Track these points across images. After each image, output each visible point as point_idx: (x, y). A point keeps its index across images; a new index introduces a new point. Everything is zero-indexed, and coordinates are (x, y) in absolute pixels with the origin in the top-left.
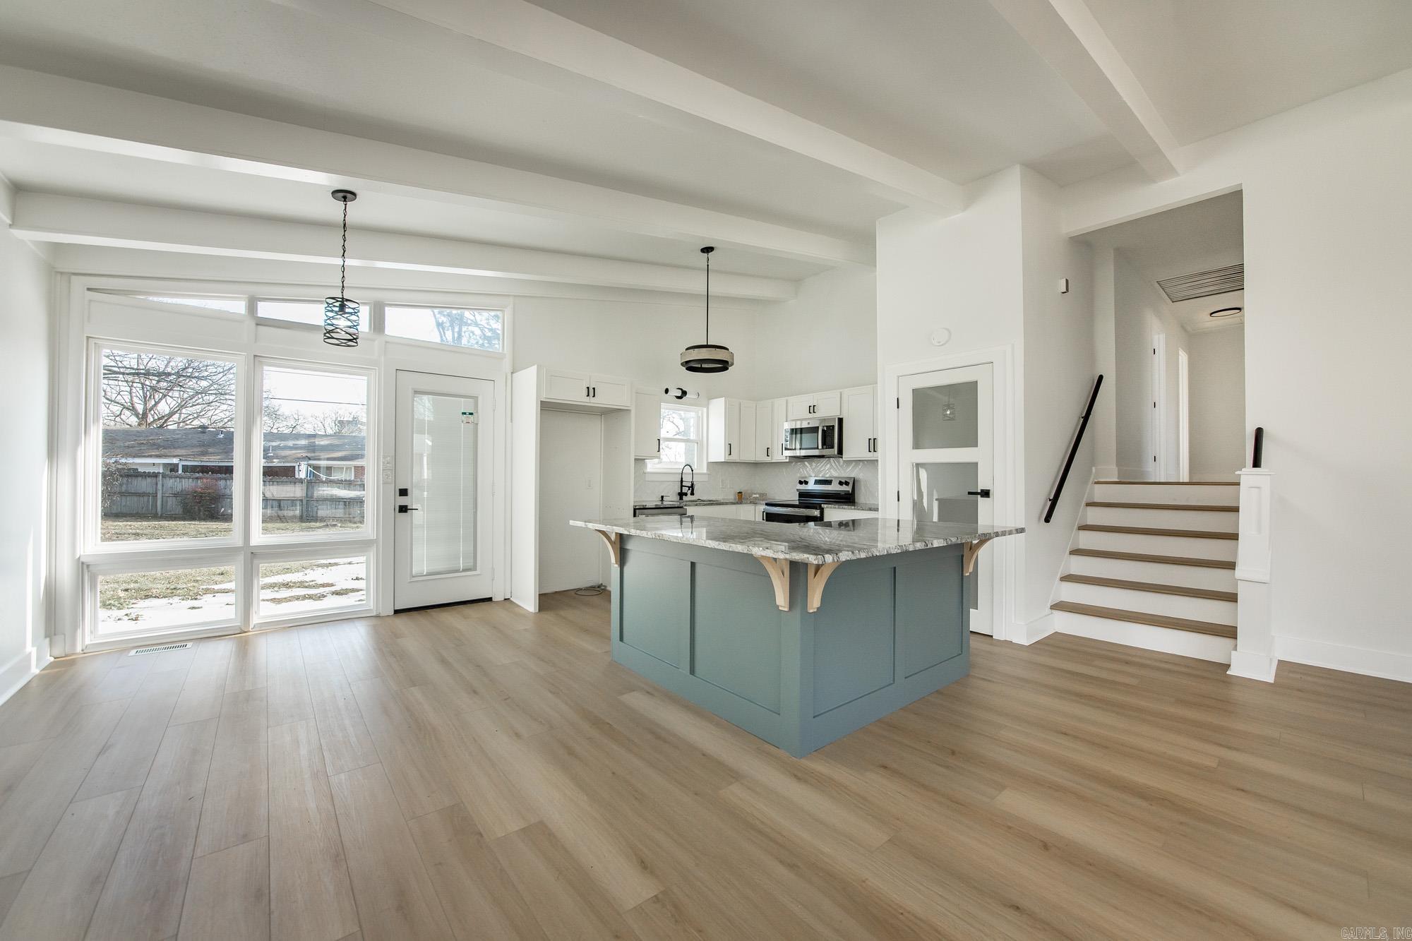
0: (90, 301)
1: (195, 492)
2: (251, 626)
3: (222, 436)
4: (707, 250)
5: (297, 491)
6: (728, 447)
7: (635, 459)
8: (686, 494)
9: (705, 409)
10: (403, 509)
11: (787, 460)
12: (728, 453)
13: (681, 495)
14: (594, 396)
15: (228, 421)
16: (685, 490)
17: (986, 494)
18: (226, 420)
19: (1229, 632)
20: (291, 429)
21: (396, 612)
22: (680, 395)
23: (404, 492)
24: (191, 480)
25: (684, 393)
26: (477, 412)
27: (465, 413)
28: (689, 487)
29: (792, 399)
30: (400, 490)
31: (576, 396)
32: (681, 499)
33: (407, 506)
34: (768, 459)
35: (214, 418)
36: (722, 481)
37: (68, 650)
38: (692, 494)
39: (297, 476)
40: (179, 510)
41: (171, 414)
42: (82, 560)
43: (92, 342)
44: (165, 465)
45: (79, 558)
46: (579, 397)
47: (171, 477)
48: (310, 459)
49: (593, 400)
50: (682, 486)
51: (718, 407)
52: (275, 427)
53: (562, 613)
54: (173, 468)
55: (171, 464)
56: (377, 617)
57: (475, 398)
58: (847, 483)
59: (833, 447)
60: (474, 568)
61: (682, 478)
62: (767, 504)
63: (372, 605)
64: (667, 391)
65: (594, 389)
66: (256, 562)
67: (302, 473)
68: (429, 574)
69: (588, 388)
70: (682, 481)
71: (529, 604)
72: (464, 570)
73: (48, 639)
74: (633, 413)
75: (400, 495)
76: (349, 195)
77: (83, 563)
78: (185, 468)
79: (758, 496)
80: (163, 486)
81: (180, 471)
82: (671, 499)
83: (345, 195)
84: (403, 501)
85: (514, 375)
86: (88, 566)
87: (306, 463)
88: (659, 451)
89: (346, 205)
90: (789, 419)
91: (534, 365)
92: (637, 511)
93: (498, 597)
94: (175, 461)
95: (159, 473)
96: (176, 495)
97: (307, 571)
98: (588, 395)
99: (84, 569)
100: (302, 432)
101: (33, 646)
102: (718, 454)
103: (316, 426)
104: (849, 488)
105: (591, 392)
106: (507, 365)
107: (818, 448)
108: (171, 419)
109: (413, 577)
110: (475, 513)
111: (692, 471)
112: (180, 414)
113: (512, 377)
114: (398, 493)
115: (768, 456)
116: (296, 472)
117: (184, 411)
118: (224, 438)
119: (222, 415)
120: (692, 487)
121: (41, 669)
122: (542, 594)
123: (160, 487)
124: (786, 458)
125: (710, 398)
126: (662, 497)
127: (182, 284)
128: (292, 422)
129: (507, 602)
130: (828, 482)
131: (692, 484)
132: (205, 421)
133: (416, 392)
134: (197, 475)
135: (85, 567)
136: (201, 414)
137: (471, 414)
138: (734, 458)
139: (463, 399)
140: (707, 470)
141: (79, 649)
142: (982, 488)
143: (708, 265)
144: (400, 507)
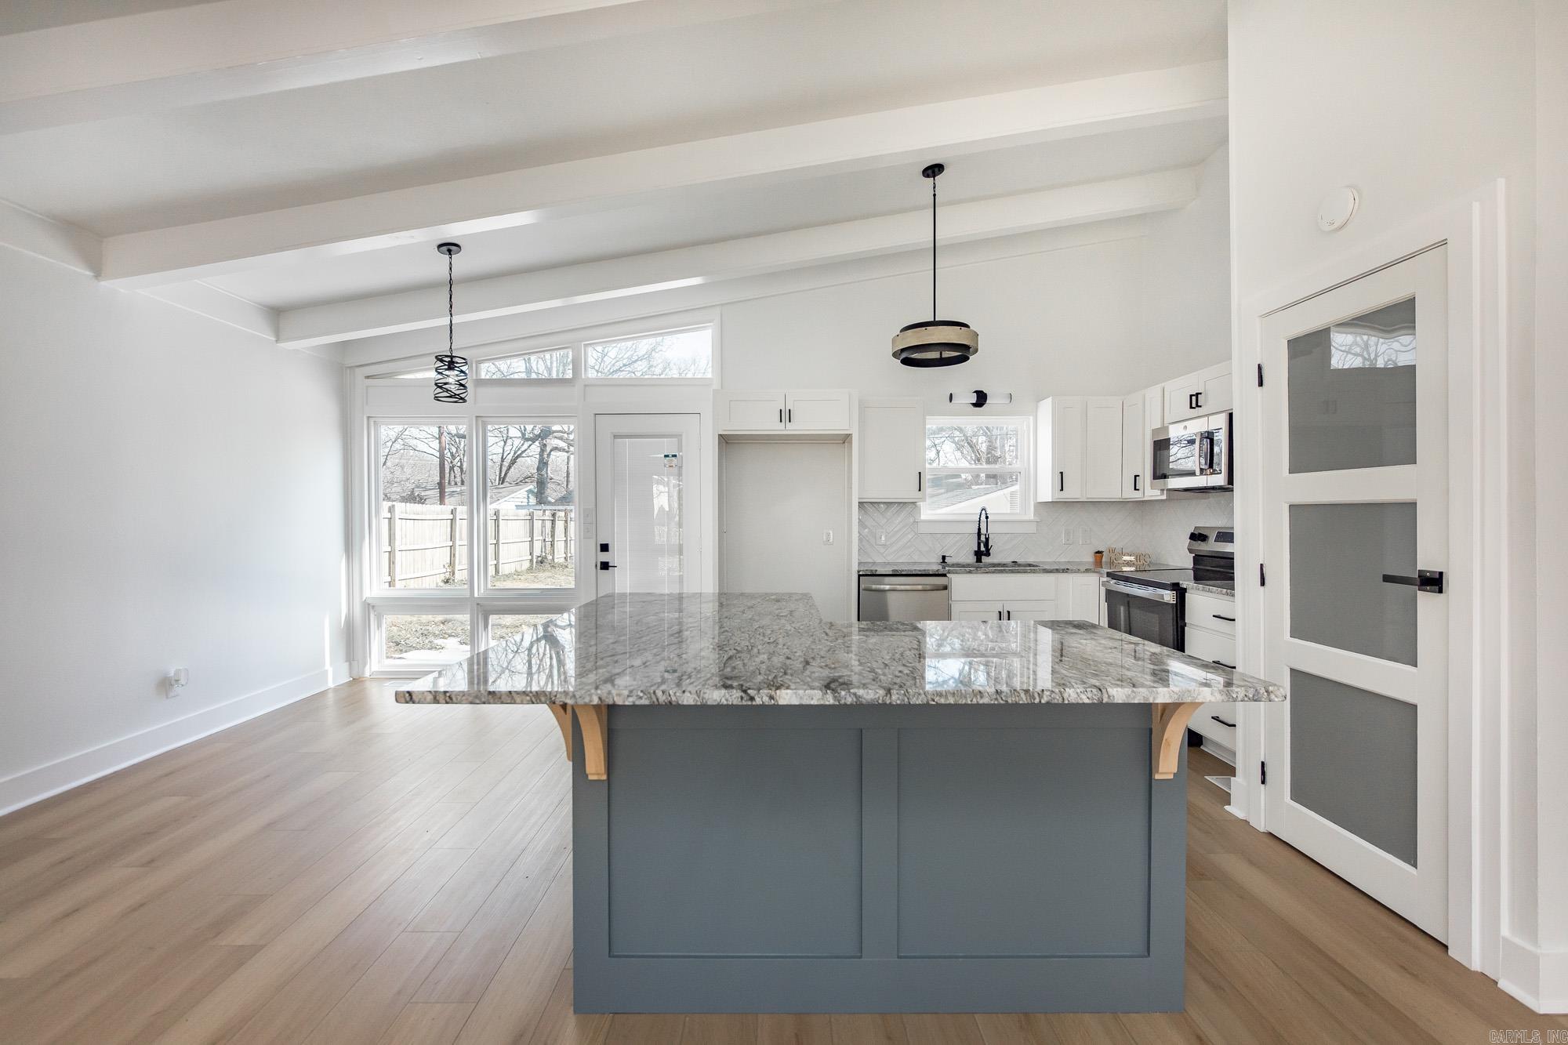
0: (367, 387)
4: (934, 170)
6: (1058, 477)
7: (860, 503)
8: (987, 554)
9: (1032, 419)
10: (605, 566)
11: (1164, 497)
12: (1059, 487)
14: (790, 421)
16: (982, 547)
17: (1434, 582)
22: (976, 401)
23: (605, 548)
25: (983, 398)
26: (680, 453)
27: (668, 456)
28: (984, 543)
29: (1169, 382)
30: (601, 545)
31: (767, 423)
32: (979, 560)
33: (610, 561)
34: (1136, 496)
37: (360, 673)
42: (369, 601)
43: (372, 421)
45: (367, 600)
49: (791, 426)
50: (979, 540)
57: (679, 436)
61: (980, 530)
64: (951, 398)
65: (789, 411)
69: (779, 409)
70: (978, 535)
74: (856, 439)
75: (601, 551)
76: (453, 248)
77: (369, 604)
79: (1132, 558)
83: (449, 248)
84: (604, 557)
86: (373, 607)
89: (451, 258)
92: (861, 579)
98: (782, 421)
99: (369, 607)
102: (1042, 490)
105: (786, 416)
114: (599, 549)
115: (1136, 489)
120: (989, 543)
124: (1162, 494)
125: (1038, 399)
126: (944, 558)
127: (413, 361)
133: (615, 437)
137: (675, 456)
138: (1072, 493)
139: (665, 441)
140: (1034, 515)
141: (367, 674)
142: (1420, 567)
143: (935, 195)
144: (601, 564)
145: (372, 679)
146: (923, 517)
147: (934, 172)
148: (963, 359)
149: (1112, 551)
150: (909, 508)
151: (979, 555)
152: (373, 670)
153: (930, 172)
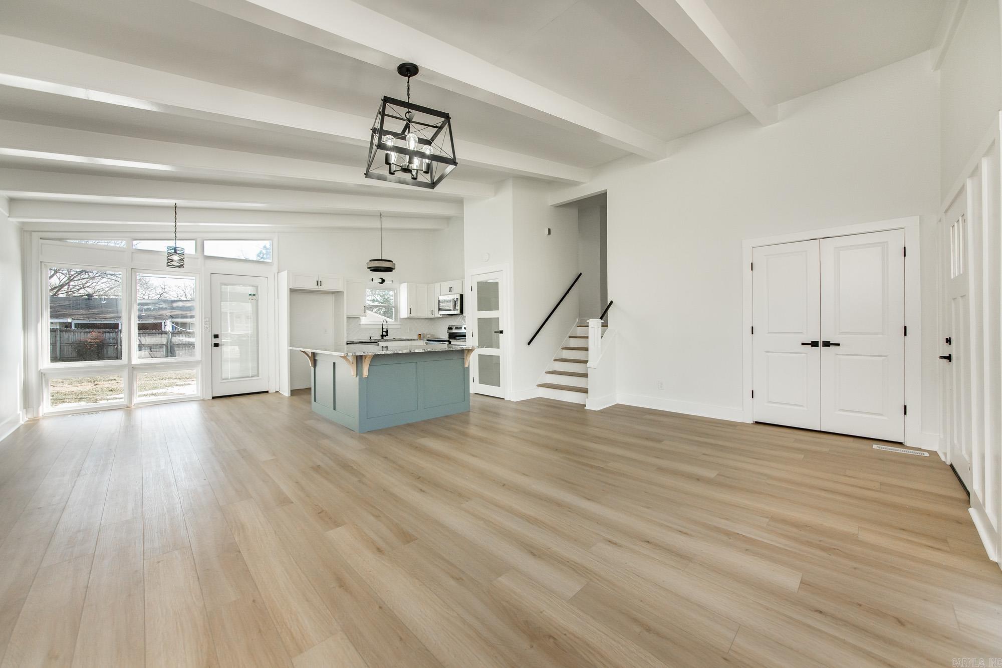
0: (42, 244)
1: (86, 341)
2: (133, 404)
3: (105, 302)
5: (163, 340)
6: (409, 309)
7: (347, 318)
8: (385, 336)
10: (216, 345)
11: (441, 317)
12: (409, 311)
14: (321, 285)
15: (109, 290)
16: (384, 333)
17: (501, 332)
18: (107, 289)
19: (585, 391)
20: (159, 296)
21: (213, 398)
22: (381, 282)
24: (83, 333)
25: (383, 281)
26: (258, 294)
27: (251, 295)
29: (443, 284)
30: (215, 335)
31: (311, 285)
32: (382, 338)
33: (218, 343)
34: (433, 316)
35: (97, 288)
37: (35, 415)
38: (387, 335)
39: (163, 330)
40: (74, 354)
41: (62, 286)
43: (43, 264)
44: (61, 323)
45: (40, 371)
46: (314, 287)
47: (66, 332)
48: (173, 318)
49: (320, 287)
50: (383, 331)
52: (146, 294)
53: (303, 396)
54: (68, 325)
55: (66, 323)
56: (203, 400)
57: (257, 287)
59: (457, 310)
60: (258, 375)
61: (383, 327)
63: (199, 394)
64: (372, 280)
65: (321, 282)
66: (135, 372)
67: (168, 327)
68: (232, 378)
69: (317, 281)
70: (383, 329)
71: (286, 393)
72: (252, 376)
73: (25, 410)
74: (345, 293)
75: (215, 338)
77: (42, 373)
78: (77, 325)
79: (430, 336)
80: (60, 338)
81: (73, 327)
82: (377, 337)
84: (216, 341)
85: (279, 274)
87: (170, 320)
90: (442, 294)
91: (286, 269)
92: (349, 344)
93: (272, 390)
94: (69, 320)
95: (57, 329)
96: (71, 344)
97: (169, 388)
98: (317, 285)
99: (42, 375)
100: (168, 298)
101: (20, 411)
102: (404, 314)
103: (179, 293)
105: (319, 283)
106: (275, 269)
108: (62, 289)
109: (223, 380)
110: (258, 346)
111: (387, 324)
112: (69, 285)
113: (277, 275)
114: (213, 337)
115: (431, 314)
116: (163, 327)
117: (72, 283)
118: (106, 303)
119: (103, 286)
120: (387, 332)
121: (25, 421)
123: (58, 338)
125: (400, 283)
126: (371, 337)
128: (159, 291)
129: (277, 393)
130: (459, 328)
131: (387, 330)
132: (90, 291)
133: (221, 284)
134: (87, 330)
135: (43, 375)
136: (87, 285)
137: (255, 295)
138: (413, 315)
139: (251, 287)
140: (400, 322)
141: (41, 415)
142: (500, 329)
144: (214, 344)
145: (44, 418)
146: (362, 323)
148: (390, 271)
149: (424, 334)
150: (357, 320)
151: (382, 336)
152: (45, 412)
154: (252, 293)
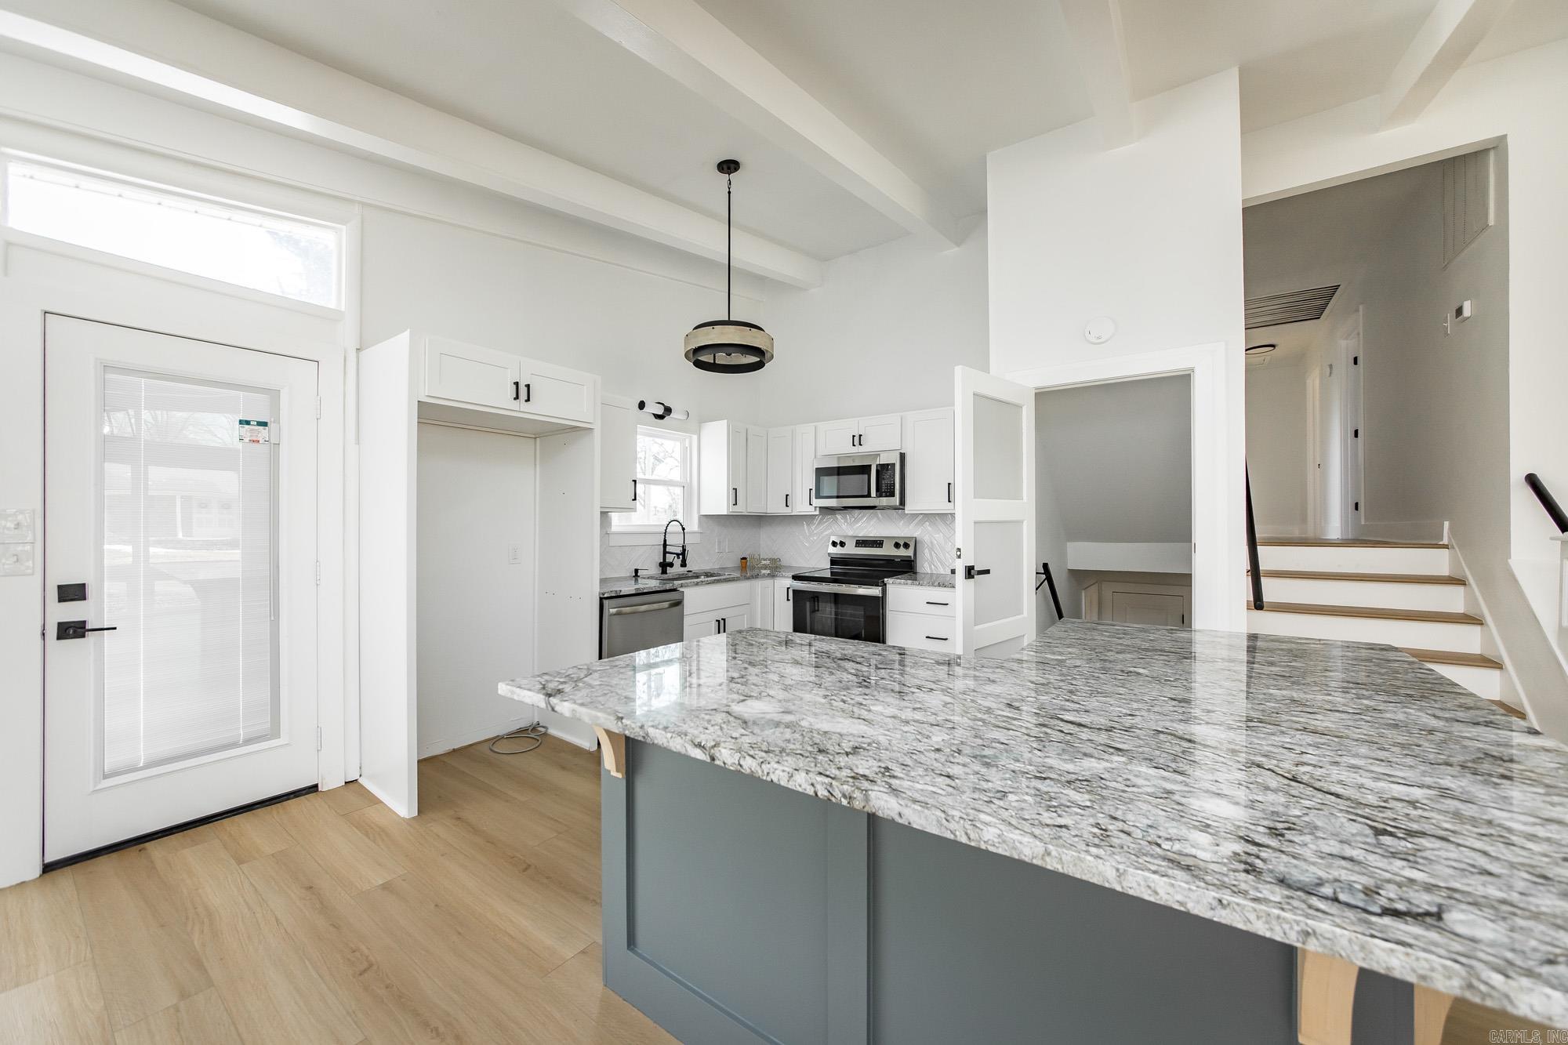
4: (730, 166)
6: (732, 492)
7: (601, 512)
8: (671, 565)
9: (695, 437)
10: (71, 631)
11: (816, 513)
12: (732, 501)
13: (664, 566)
14: (528, 400)
16: (670, 558)
21: (48, 868)
22: (660, 413)
23: (72, 593)
25: (668, 410)
26: (276, 422)
27: (248, 423)
28: (678, 555)
29: (823, 427)
30: (63, 589)
31: (494, 397)
32: (664, 572)
33: (84, 622)
34: (787, 511)
36: (719, 542)
38: (684, 564)
46: (500, 400)
49: (526, 407)
50: (665, 553)
51: (716, 437)
57: (274, 395)
58: (906, 546)
59: (892, 495)
60: (274, 733)
61: (665, 541)
62: (795, 578)
64: (642, 405)
65: (528, 386)
68: (147, 766)
69: (517, 384)
70: (665, 545)
72: (248, 741)
74: (597, 433)
75: (62, 599)
79: (768, 562)
82: (650, 574)
84: (72, 612)
85: (363, 354)
88: (635, 499)
90: (819, 454)
91: (406, 330)
92: (606, 602)
93: (331, 781)
98: (517, 398)
102: (717, 503)
104: (909, 553)
105: (522, 391)
106: (347, 333)
107: (869, 495)
109: (105, 777)
111: (684, 529)
113: (358, 358)
114: (55, 597)
115: (787, 506)
120: (683, 555)
122: (425, 760)
124: (814, 510)
125: (703, 420)
126: (636, 571)
130: (877, 543)
131: (684, 550)
133: (108, 368)
137: (264, 424)
138: (741, 509)
139: (241, 394)
140: (699, 527)
143: (729, 193)
144: (60, 625)
147: (729, 168)
148: (759, 366)
149: (752, 557)
153: (725, 167)
154: (254, 417)
